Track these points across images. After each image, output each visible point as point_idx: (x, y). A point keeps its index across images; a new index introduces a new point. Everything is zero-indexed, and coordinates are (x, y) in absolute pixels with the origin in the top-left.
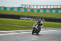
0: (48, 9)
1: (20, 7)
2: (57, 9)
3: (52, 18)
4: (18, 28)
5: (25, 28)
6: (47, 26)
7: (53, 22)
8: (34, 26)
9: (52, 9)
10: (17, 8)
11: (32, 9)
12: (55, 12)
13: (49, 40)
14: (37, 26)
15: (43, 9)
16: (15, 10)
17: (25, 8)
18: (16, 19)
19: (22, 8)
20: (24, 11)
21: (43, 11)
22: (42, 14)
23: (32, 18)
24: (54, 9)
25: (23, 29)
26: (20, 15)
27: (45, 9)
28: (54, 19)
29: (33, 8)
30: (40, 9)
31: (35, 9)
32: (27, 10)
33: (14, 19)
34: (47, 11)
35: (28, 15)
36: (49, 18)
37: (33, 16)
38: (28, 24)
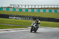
0: (36, 8)
1: (9, 7)
2: (45, 8)
3: (40, 17)
4: (7, 27)
9: (39, 9)
10: (6, 7)
12: (43, 12)
13: (37, 38)
16: (4, 9)
17: (14, 8)
18: (5, 18)
19: (10, 7)
20: (12, 10)
22: (30, 13)
23: (20, 17)
24: (41, 8)
26: (9, 14)
27: (33, 8)
29: (21, 8)
30: (28, 8)
31: (24, 8)
32: (15, 9)
33: (4, 18)
34: (35, 11)
35: (17, 14)
36: (37, 17)
37: (22, 15)
38: (16, 23)
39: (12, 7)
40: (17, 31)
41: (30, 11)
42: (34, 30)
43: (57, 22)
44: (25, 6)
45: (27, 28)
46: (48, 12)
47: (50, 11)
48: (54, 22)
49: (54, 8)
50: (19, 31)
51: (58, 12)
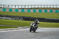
0: (26, 9)
2: (35, 8)
5: (4, 27)
6: (25, 25)
7: (31, 21)
8: (31, 25)
9: (30, 9)
11: (11, 8)
12: (33, 12)
13: (27, 38)
14: (34, 24)
15: (21, 8)
17: (4, 8)
21: (21, 11)
23: (10, 17)
24: (31, 9)
25: (2, 27)
27: (23, 9)
28: (31, 18)
31: (14, 9)
32: (6, 9)
34: (25, 11)
35: (7, 14)
37: (12, 15)
38: (6, 23)
39: (2, 7)
40: (8, 31)
41: (20, 11)
42: (33, 29)
43: (47, 22)
44: (15, 7)
45: (17, 28)
46: (38, 12)
47: (40, 11)
48: (44, 22)
49: (44, 8)
50: (9, 31)
51: (48, 12)
